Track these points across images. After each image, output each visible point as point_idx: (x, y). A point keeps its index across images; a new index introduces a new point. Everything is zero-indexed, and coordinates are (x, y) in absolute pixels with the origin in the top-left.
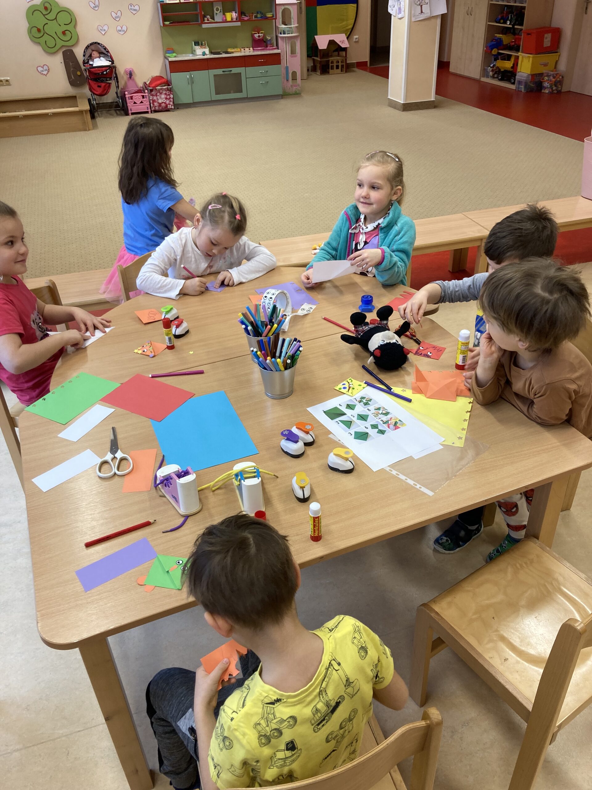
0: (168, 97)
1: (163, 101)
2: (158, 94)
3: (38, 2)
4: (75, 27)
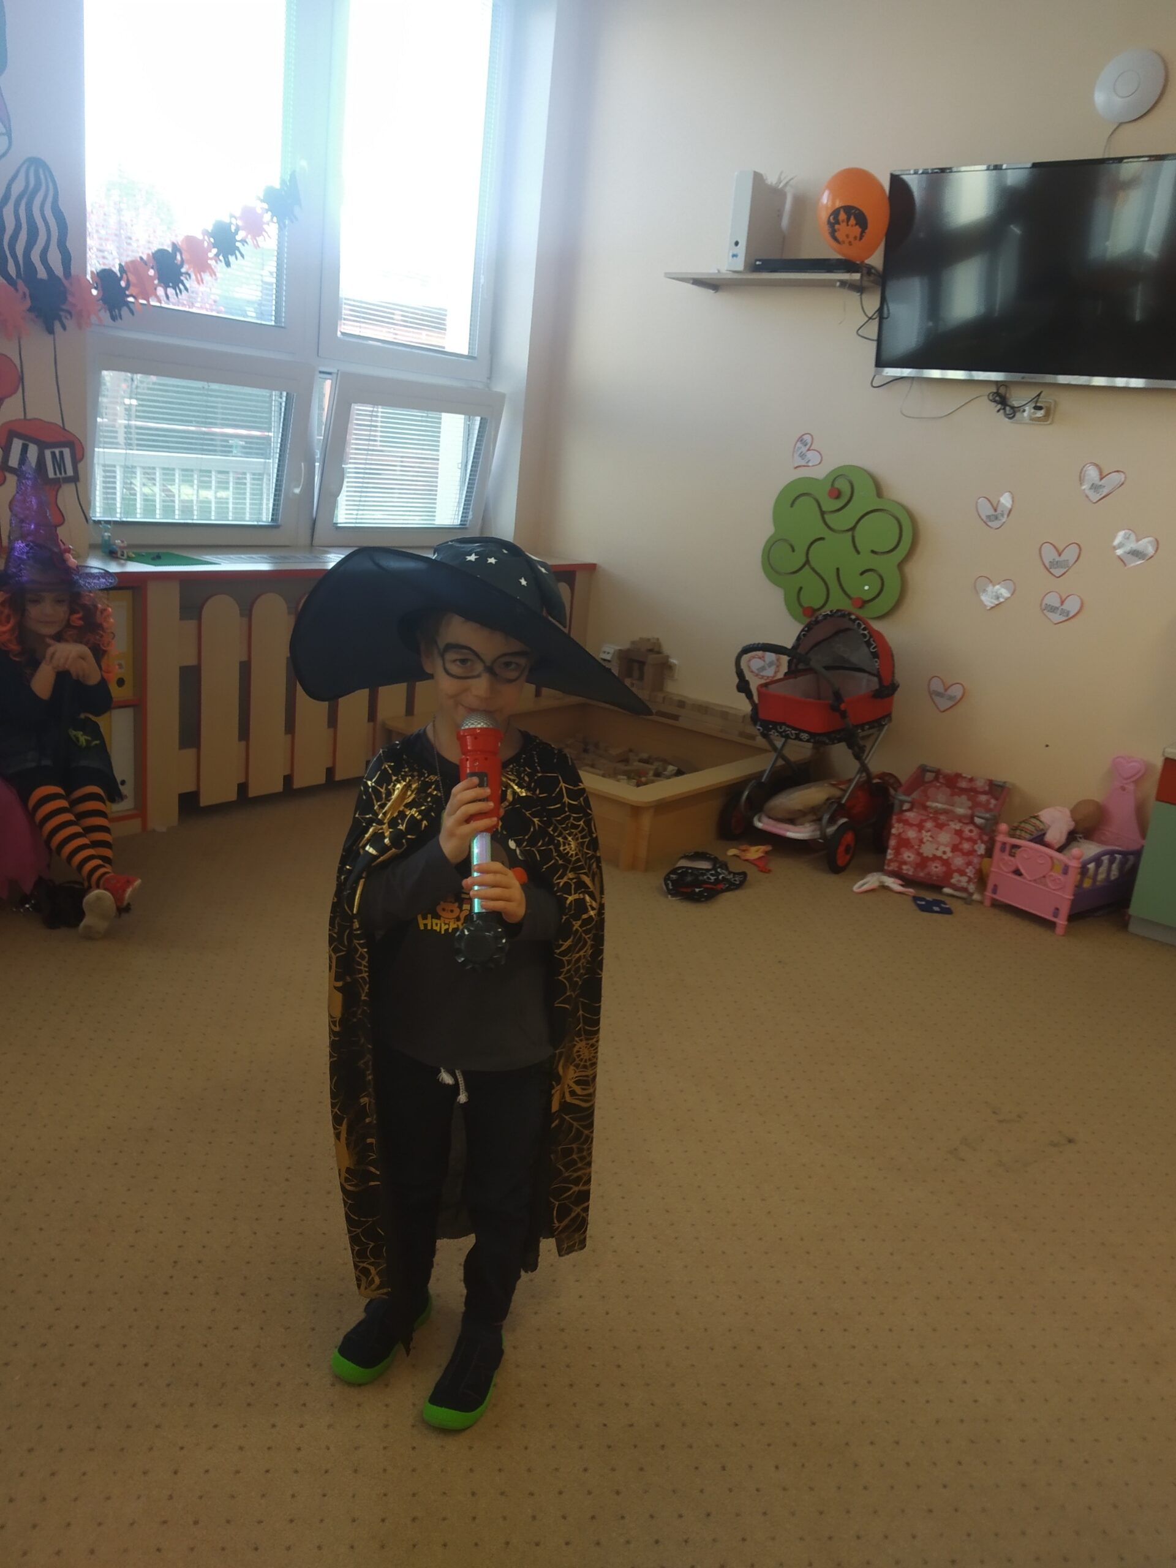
0: (966, 846)
1: (939, 853)
2: (929, 825)
3: (820, 473)
4: (901, 565)
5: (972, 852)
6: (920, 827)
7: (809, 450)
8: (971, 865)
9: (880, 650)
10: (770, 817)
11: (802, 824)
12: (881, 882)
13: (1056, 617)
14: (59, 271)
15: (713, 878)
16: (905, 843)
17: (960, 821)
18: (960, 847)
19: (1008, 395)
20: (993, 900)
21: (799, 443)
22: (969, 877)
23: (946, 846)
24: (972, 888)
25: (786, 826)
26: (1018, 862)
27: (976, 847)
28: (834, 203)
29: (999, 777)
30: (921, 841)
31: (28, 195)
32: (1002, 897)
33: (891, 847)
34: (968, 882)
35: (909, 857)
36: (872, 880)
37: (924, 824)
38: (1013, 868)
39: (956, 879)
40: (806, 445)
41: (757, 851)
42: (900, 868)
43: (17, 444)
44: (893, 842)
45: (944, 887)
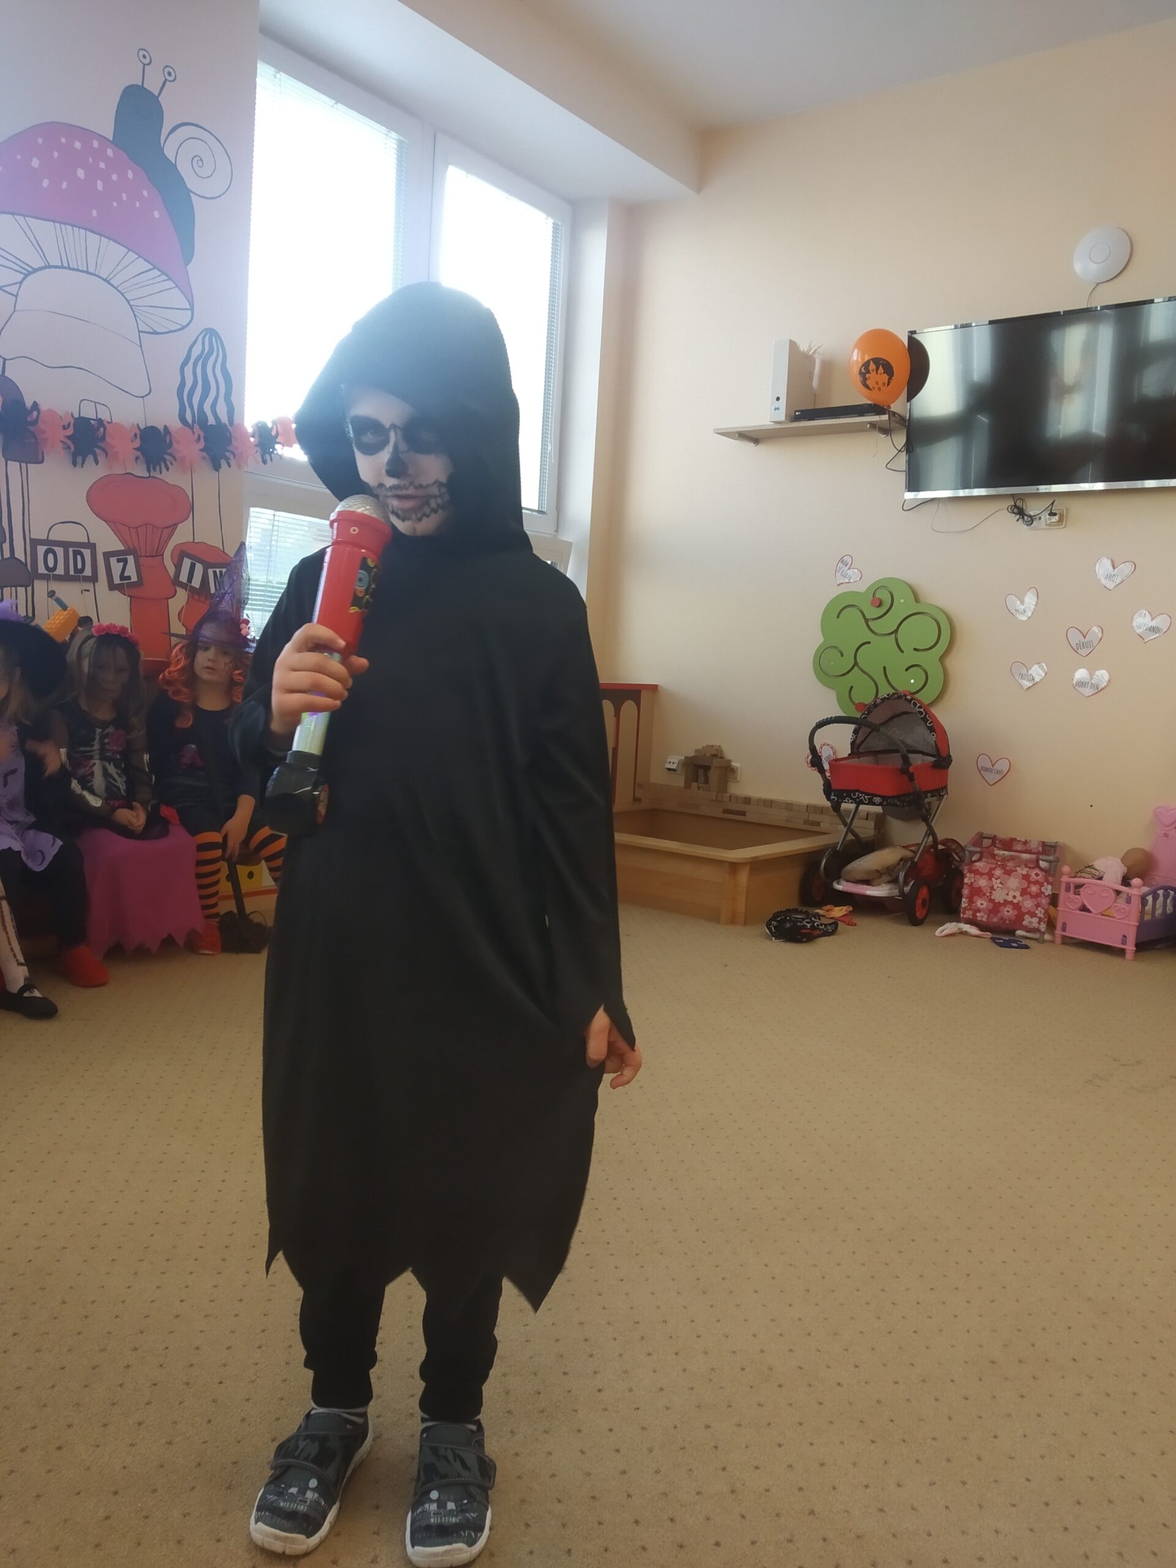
0: (1034, 889)
2: (998, 872)
3: (862, 588)
4: (942, 659)
5: (1040, 894)
6: (990, 875)
7: (849, 569)
8: (1040, 906)
9: (935, 727)
10: (847, 881)
11: (879, 885)
12: (959, 929)
13: (1087, 691)
14: (224, 419)
15: (809, 925)
16: (977, 892)
17: (1026, 866)
18: (1029, 890)
19: (1024, 507)
20: (1064, 937)
21: (839, 564)
22: (1040, 918)
23: (1015, 891)
24: (1043, 927)
25: (865, 886)
26: (1084, 898)
27: (1043, 889)
28: (863, 358)
29: (1051, 839)
30: (992, 888)
31: (204, 358)
32: (1072, 933)
33: (964, 896)
34: (1039, 923)
35: (982, 904)
36: (950, 927)
37: (993, 872)
38: (1079, 905)
39: (1027, 921)
40: (846, 565)
41: (841, 910)
42: (974, 915)
43: (187, 563)
44: (966, 891)
45: (1017, 930)
